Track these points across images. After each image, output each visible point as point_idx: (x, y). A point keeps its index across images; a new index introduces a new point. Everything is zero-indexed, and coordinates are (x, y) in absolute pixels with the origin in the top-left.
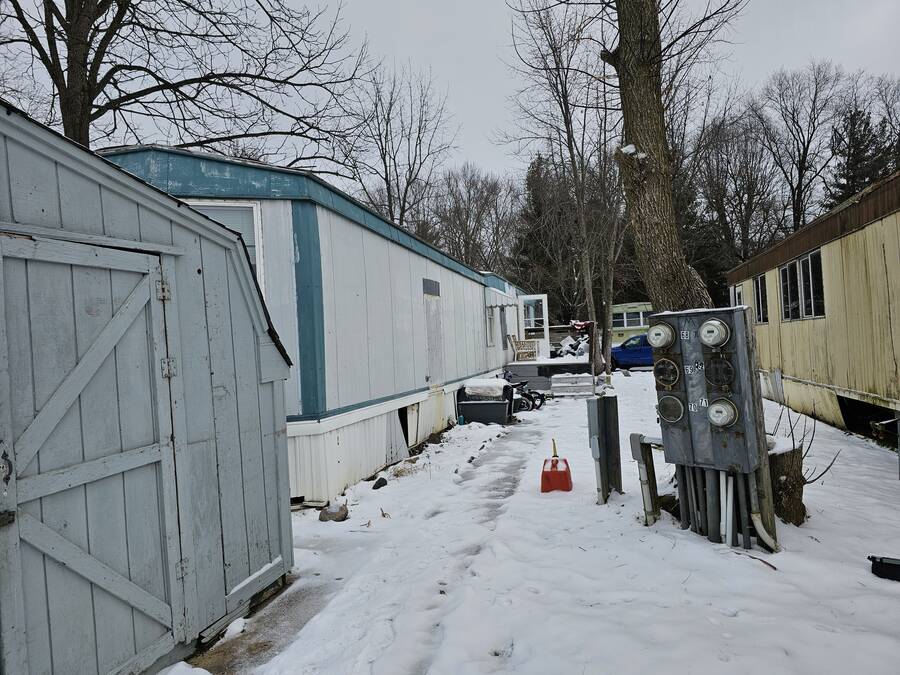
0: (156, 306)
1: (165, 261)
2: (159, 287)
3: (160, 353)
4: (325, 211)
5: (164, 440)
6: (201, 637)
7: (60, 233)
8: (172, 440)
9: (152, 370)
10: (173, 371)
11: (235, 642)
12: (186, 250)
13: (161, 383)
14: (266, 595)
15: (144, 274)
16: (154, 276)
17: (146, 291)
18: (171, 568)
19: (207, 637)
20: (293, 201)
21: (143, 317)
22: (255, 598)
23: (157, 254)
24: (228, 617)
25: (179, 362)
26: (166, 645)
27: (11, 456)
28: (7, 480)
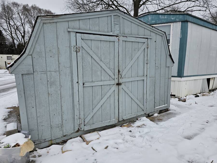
0: (146, 49)
1: (148, 40)
2: (147, 45)
3: (146, 59)
4: (191, 23)
5: (145, 76)
6: (149, 114)
7: (131, 36)
8: (147, 76)
9: (144, 62)
10: (148, 62)
11: (155, 117)
12: (153, 37)
13: (146, 65)
14: (163, 111)
15: (144, 43)
16: (146, 43)
17: (145, 46)
18: (145, 100)
19: (150, 114)
20: (182, 22)
21: (143, 51)
22: (160, 111)
23: (147, 38)
24: (154, 112)
25: (149, 60)
26: (143, 113)
27: (121, 74)
28: (121, 78)
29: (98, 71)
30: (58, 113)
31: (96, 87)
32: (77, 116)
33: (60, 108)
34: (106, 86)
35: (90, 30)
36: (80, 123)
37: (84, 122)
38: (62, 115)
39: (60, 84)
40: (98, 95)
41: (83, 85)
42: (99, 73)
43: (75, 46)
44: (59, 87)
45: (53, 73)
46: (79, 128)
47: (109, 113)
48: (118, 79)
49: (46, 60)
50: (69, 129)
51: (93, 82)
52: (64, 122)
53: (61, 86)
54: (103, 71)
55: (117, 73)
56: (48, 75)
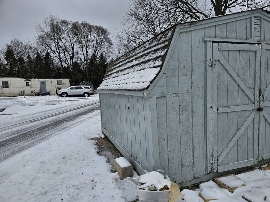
27: (262, 95)
28: (262, 101)
29: (234, 92)
30: (189, 147)
31: (232, 113)
32: (210, 152)
33: (191, 141)
34: (243, 112)
35: (227, 38)
36: (214, 161)
37: (218, 161)
38: (193, 151)
39: (192, 109)
40: (233, 124)
41: (218, 110)
42: (235, 94)
43: (211, 60)
44: (191, 113)
45: (185, 95)
46: (211, 169)
47: (246, 149)
48: (258, 102)
49: (179, 79)
50: (200, 169)
51: (229, 107)
52: (195, 159)
53: (193, 112)
54: (240, 92)
55: (258, 95)
56: (180, 97)
